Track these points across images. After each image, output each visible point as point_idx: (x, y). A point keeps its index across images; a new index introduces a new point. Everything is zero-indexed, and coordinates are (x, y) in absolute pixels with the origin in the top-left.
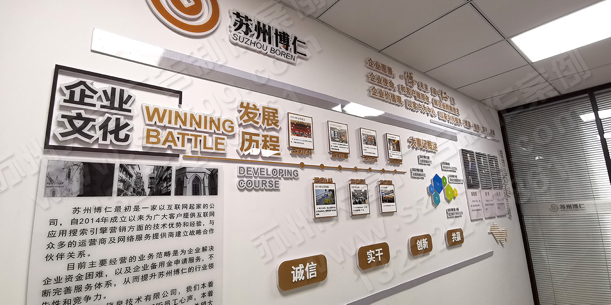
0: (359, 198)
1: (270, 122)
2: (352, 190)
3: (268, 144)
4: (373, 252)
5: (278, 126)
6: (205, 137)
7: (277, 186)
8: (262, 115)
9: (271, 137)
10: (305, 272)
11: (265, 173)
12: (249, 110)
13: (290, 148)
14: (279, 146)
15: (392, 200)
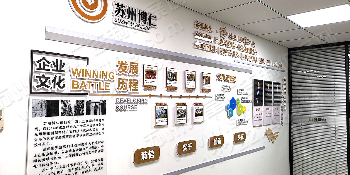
0: (181, 114)
1: (134, 71)
2: (177, 109)
3: (132, 84)
4: (187, 145)
5: (137, 73)
6: (100, 83)
7: (136, 108)
8: (129, 67)
9: (134, 80)
10: (148, 155)
11: (130, 101)
12: (123, 65)
13: (144, 86)
14: (138, 85)
15: (201, 115)
